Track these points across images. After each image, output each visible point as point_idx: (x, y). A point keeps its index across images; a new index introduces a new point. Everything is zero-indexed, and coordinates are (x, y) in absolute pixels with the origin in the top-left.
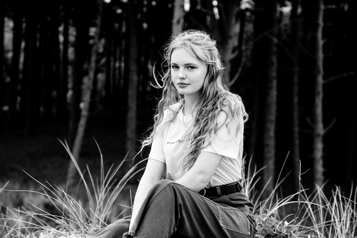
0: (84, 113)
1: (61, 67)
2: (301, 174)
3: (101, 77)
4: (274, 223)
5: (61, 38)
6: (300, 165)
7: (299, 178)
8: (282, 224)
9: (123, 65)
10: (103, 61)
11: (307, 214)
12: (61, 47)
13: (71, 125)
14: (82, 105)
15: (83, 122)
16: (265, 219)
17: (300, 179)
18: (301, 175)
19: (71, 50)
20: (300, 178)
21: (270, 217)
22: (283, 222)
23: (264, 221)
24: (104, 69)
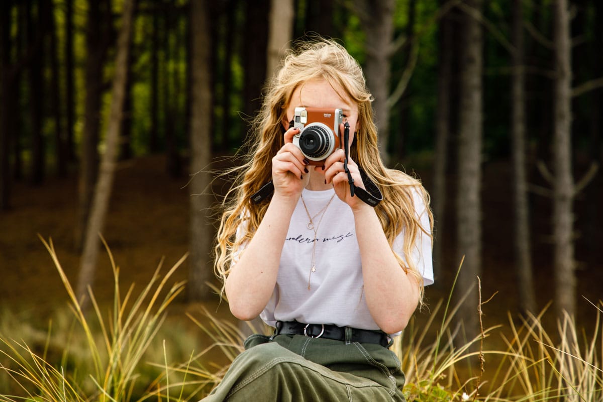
0: (107, 165)
1: (62, 72)
2: (482, 303)
3: (141, 91)
4: (442, 397)
5: (60, 17)
6: (480, 287)
7: (479, 312)
8: (458, 398)
9: (182, 67)
10: (144, 58)
11: (513, 372)
12: (61, 33)
13: (83, 187)
14: (103, 148)
15: (104, 183)
16: (427, 387)
17: (481, 312)
18: (481, 305)
19: (79, 41)
20: (480, 310)
21: (434, 385)
22: (459, 394)
23: (424, 394)
24: (147, 74)
